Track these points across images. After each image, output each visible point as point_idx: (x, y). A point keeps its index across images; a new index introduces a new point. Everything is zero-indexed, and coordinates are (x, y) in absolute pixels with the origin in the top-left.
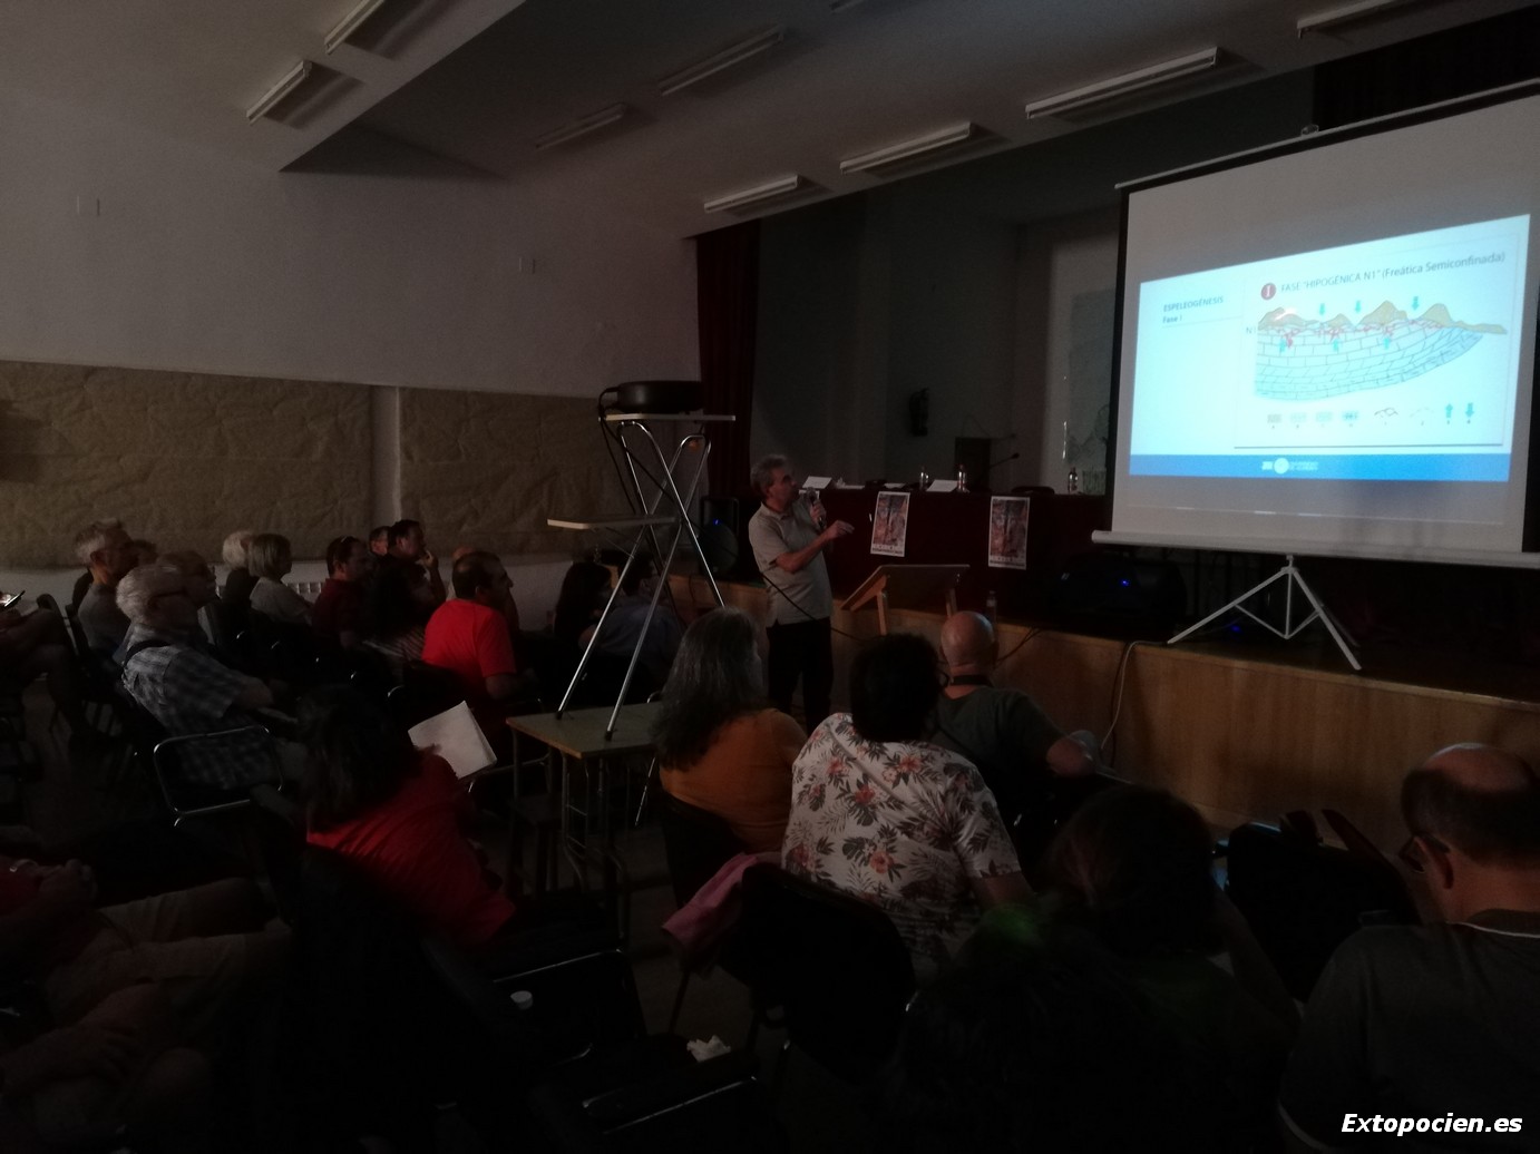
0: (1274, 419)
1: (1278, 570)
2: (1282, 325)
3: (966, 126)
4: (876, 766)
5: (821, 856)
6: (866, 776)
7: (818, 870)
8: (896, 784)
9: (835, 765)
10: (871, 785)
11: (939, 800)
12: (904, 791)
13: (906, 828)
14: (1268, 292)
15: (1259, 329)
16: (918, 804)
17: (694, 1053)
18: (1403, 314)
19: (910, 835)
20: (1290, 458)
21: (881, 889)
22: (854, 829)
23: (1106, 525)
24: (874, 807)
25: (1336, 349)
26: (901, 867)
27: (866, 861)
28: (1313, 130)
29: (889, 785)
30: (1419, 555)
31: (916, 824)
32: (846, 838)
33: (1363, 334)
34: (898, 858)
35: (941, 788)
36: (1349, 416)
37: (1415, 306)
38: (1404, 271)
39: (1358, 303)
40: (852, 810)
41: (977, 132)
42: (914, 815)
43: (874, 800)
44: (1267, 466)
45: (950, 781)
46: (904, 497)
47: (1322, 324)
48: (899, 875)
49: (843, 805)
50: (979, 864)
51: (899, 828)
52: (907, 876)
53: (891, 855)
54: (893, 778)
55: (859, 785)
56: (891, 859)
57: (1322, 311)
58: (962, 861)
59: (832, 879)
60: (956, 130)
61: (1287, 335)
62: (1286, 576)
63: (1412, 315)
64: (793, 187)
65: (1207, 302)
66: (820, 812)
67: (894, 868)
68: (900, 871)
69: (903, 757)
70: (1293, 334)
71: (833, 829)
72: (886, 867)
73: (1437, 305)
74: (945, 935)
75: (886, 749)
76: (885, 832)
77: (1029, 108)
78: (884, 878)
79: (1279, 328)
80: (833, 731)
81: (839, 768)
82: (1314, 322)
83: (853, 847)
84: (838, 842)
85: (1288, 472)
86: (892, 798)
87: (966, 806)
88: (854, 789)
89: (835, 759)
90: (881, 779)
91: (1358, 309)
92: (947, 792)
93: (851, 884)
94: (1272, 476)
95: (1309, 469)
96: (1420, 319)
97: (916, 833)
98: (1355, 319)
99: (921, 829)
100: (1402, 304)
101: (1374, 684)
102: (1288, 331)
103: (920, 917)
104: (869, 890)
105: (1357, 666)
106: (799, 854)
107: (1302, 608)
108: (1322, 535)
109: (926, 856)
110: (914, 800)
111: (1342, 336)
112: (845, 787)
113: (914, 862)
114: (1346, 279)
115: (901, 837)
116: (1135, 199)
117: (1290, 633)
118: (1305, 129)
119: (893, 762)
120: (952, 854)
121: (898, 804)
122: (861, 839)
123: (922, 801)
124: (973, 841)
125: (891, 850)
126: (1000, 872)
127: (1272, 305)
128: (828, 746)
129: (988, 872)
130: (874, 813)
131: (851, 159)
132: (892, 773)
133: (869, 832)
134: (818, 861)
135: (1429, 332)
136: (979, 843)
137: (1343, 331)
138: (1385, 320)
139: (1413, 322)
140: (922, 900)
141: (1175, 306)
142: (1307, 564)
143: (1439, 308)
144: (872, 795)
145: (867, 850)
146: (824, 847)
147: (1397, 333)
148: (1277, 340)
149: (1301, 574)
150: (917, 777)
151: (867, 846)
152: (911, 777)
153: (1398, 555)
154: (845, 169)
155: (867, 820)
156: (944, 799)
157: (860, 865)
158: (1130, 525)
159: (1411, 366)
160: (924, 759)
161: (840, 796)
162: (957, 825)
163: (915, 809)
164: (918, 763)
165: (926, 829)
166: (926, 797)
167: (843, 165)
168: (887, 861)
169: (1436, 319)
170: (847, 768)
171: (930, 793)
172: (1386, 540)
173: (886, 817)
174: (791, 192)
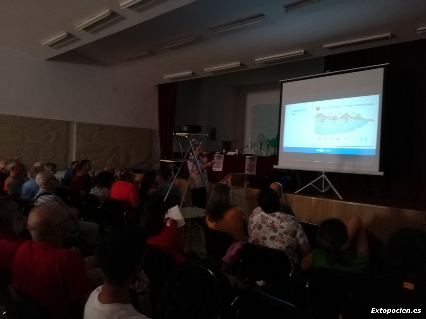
0: (320, 139)
1: (320, 176)
2: (322, 117)
3: (239, 63)
4: (275, 219)
5: (264, 240)
6: (273, 222)
7: (263, 244)
8: (281, 223)
9: (263, 219)
10: (275, 224)
11: (292, 226)
12: (283, 224)
13: (285, 233)
14: (318, 109)
15: (316, 117)
16: (287, 227)
17: (258, 284)
18: (350, 116)
19: (286, 234)
20: (324, 149)
21: (281, 248)
22: (272, 234)
23: (277, 164)
24: (277, 228)
25: (334, 123)
26: (285, 242)
27: (276, 241)
28: (329, 72)
29: (279, 223)
30: (355, 172)
31: (287, 232)
32: (270, 236)
33: (341, 120)
34: (284, 240)
35: (292, 223)
36: (338, 139)
37: (353, 114)
38: (351, 106)
39: (340, 113)
40: (271, 229)
41: (242, 64)
42: (287, 230)
43: (276, 227)
44: (318, 150)
45: (293, 222)
46: (222, 156)
47: (331, 117)
48: (285, 244)
49: (268, 228)
50: (301, 241)
51: (284, 233)
52: (286, 244)
53: (283, 239)
54: (280, 221)
55: (271, 223)
56: (282, 240)
57: (331, 114)
58: (297, 240)
59: (268, 246)
60: (236, 64)
61: (323, 119)
62: (322, 177)
63: (353, 116)
64: (190, 74)
65: (303, 110)
66: (261, 231)
67: (283, 242)
68: (285, 243)
69: (281, 217)
70: (324, 119)
71: (267, 234)
72: (281, 242)
73: (358, 114)
74: (294, 258)
75: (276, 215)
76: (280, 234)
77: (256, 60)
78: (281, 245)
79: (321, 117)
80: (260, 211)
81: (264, 220)
82: (329, 116)
83: (272, 238)
84: (268, 237)
85: (323, 152)
86: (281, 226)
87: (298, 227)
88: (270, 225)
89: (262, 218)
90: (277, 222)
91: (340, 114)
92: (293, 224)
93: (273, 247)
94: (319, 153)
95: (328, 151)
96: (354, 117)
97: (288, 234)
98: (339, 116)
99: (288, 233)
100: (350, 113)
101: (346, 203)
102: (323, 118)
103: (289, 254)
104: (278, 248)
105: (341, 198)
106: (257, 240)
107: (327, 184)
108: (332, 167)
109: (290, 240)
110: (286, 226)
111: (336, 120)
112: (267, 224)
113: (288, 241)
114: (336, 107)
115: (284, 235)
116: (284, 84)
117: (324, 190)
118: (327, 71)
119: (279, 218)
120: (295, 239)
121: (282, 227)
122: (275, 236)
123: (288, 227)
124: (300, 235)
125: (282, 238)
126: (306, 242)
127: (319, 112)
128: (259, 215)
129: (303, 243)
130: (277, 230)
131: (208, 68)
132: (279, 220)
133: (277, 234)
134: (263, 242)
135: (357, 120)
136: (301, 236)
137: (336, 119)
138: (346, 117)
139: (353, 118)
140: (290, 250)
141: (295, 111)
142: (327, 174)
143: (359, 115)
144: (275, 226)
145: (276, 238)
146: (264, 238)
147: (349, 120)
148: (320, 120)
149: (326, 176)
150: (286, 221)
151: (276, 237)
152: (284, 221)
153: (350, 172)
154: (206, 71)
155: (276, 231)
156: (293, 226)
157: (275, 242)
158: (283, 164)
159: (352, 128)
160: (286, 217)
161: (266, 226)
162: (296, 232)
163: (286, 228)
164: (285, 218)
165: (290, 233)
166: (289, 226)
167: (205, 70)
168: (282, 241)
169: (358, 117)
170: (267, 220)
171: (289, 225)
172: (347, 168)
173: (280, 231)
174: (190, 75)
